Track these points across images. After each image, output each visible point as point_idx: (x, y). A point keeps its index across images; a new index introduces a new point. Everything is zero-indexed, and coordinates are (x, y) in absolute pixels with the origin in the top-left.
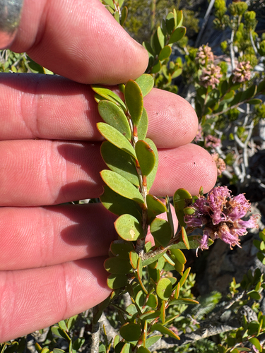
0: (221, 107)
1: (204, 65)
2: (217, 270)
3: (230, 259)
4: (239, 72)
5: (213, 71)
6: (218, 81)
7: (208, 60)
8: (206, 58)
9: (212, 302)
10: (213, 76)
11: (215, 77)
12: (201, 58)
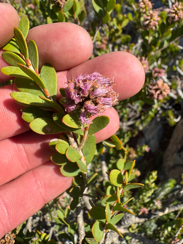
0: (162, 44)
1: (145, 13)
2: (171, 164)
3: (180, 156)
4: (173, 13)
5: (152, 16)
6: (157, 23)
7: (147, 8)
8: (145, 8)
9: (169, 186)
10: (152, 20)
11: (154, 20)
12: (141, 7)
